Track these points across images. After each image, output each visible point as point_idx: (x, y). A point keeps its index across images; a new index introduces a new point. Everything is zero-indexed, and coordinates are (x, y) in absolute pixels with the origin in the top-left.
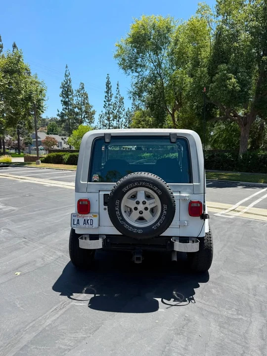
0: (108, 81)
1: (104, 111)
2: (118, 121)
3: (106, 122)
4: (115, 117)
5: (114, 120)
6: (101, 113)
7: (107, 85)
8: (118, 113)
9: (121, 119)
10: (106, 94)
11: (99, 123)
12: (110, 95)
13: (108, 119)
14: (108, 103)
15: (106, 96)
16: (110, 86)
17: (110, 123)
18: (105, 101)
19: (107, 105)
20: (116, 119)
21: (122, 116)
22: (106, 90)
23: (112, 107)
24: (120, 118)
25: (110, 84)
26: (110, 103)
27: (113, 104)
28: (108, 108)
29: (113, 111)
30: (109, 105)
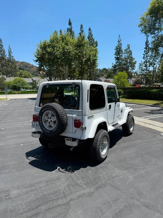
0: (147, 41)
1: (143, 61)
2: (153, 67)
3: (144, 68)
4: (151, 64)
5: (150, 66)
6: (141, 63)
7: (146, 43)
8: (153, 61)
9: (156, 65)
10: (145, 50)
11: (139, 69)
12: (148, 50)
13: (146, 66)
14: (146, 55)
15: (145, 51)
16: (148, 43)
17: (146, 69)
18: (144, 54)
19: (145, 57)
20: (152, 65)
21: (156, 63)
22: (145, 47)
23: (149, 57)
24: (154, 64)
25: (148, 42)
26: (148, 55)
27: (150, 55)
28: (146, 59)
29: (150, 60)
30: (147, 56)
